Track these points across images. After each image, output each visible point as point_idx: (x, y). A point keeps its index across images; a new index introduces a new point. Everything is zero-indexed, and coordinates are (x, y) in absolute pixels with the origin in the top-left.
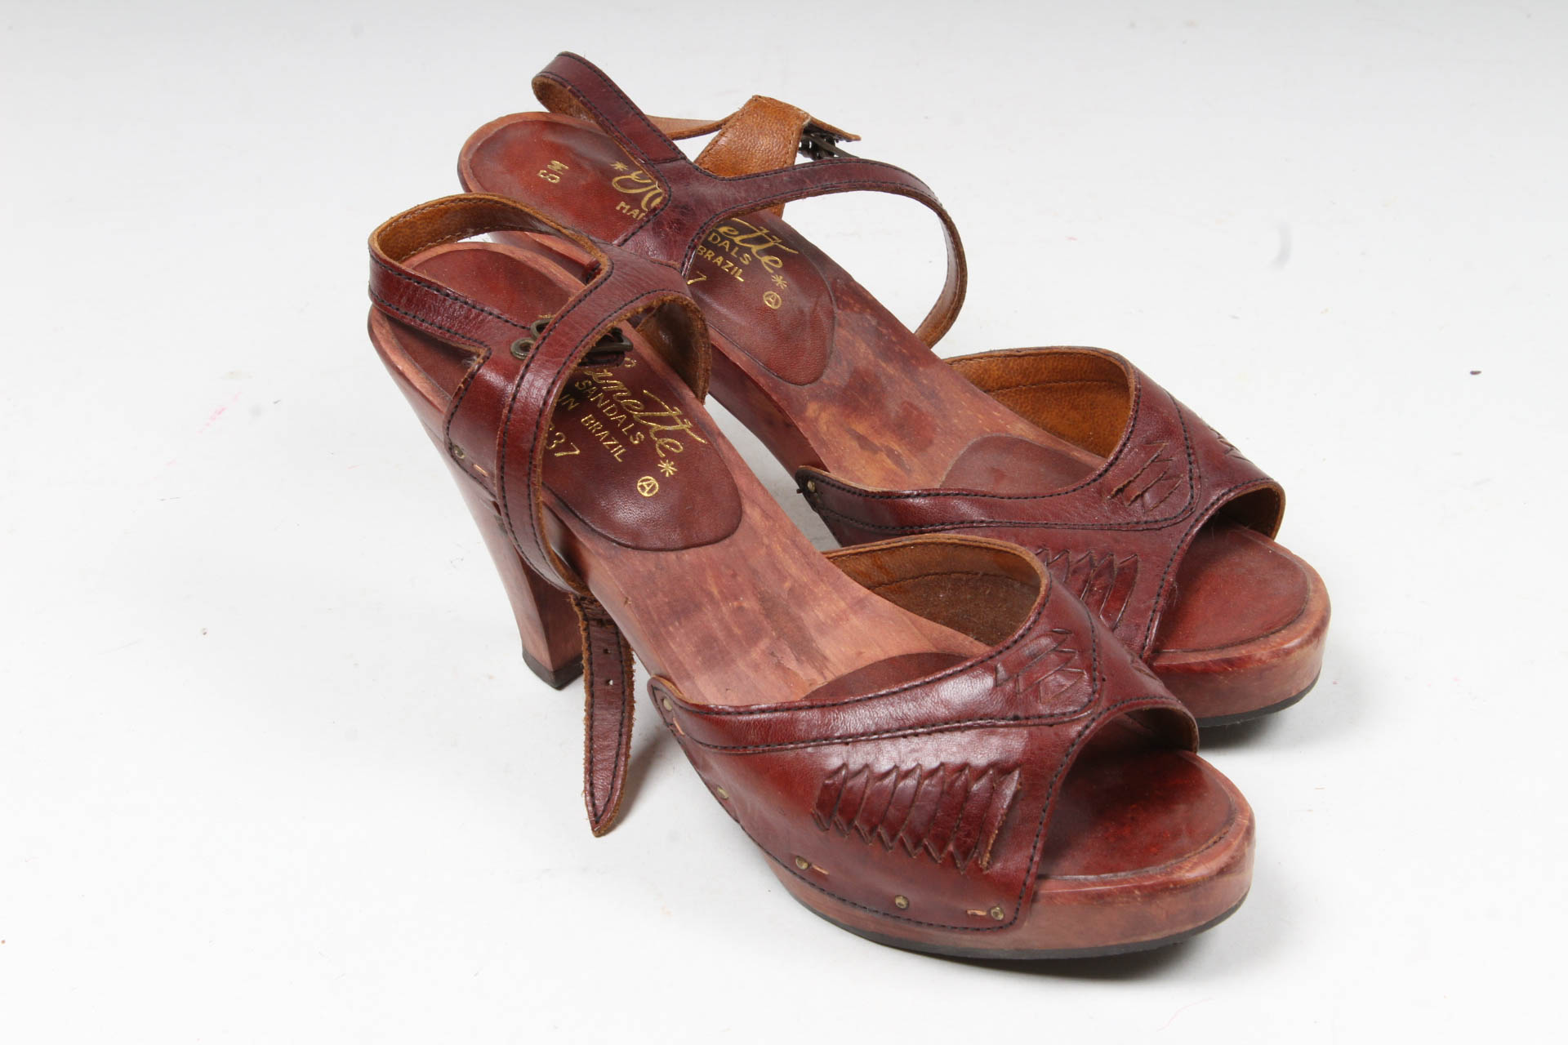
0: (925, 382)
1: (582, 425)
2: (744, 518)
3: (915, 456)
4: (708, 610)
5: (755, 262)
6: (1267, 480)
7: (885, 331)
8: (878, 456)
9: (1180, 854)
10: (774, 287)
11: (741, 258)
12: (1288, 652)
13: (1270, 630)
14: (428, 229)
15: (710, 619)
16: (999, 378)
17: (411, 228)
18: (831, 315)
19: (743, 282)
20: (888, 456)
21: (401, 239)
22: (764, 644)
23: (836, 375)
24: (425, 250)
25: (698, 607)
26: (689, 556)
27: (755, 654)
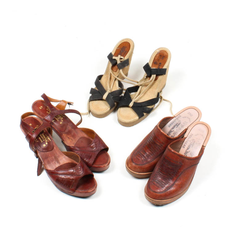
0: (76, 131)
1: (39, 139)
2: (54, 149)
3: (74, 139)
4: (49, 158)
5: (60, 118)
6: (107, 147)
8: (70, 139)
9: (89, 189)
10: (61, 121)
11: (58, 118)
12: (105, 166)
13: (104, 164)
15: (49, 159)
18: (67, 124)
19: (58, 121)
22: (54, 161)
23: (67, 131)
25: (48, 157)
26: (48, 152)
27: (53, 162)
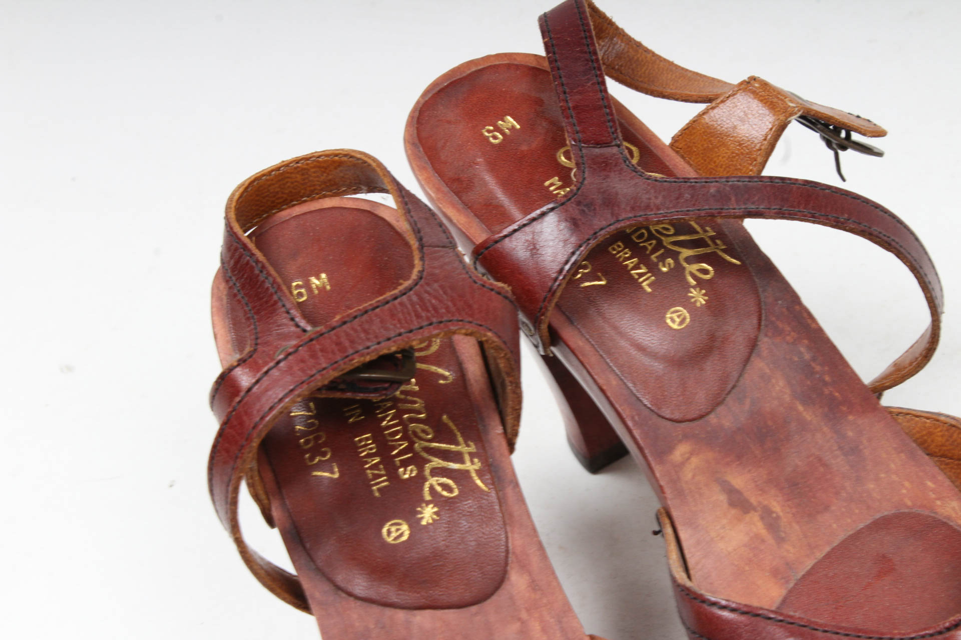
0: (850, 434)
1: (354, 443)
2: (506, 586)
3: (798, 522)
5: (678, 270)
7: (818, 368)
8: (748, 517)
10: (687, 302)
11: (661, 264)
14: (323, 178)
16: (942, 446)
17: (303, 175)
19: (650, 293)
20: (762, 518)
21: (289, 184)
23: (730, 415)
24: (320, 198)
